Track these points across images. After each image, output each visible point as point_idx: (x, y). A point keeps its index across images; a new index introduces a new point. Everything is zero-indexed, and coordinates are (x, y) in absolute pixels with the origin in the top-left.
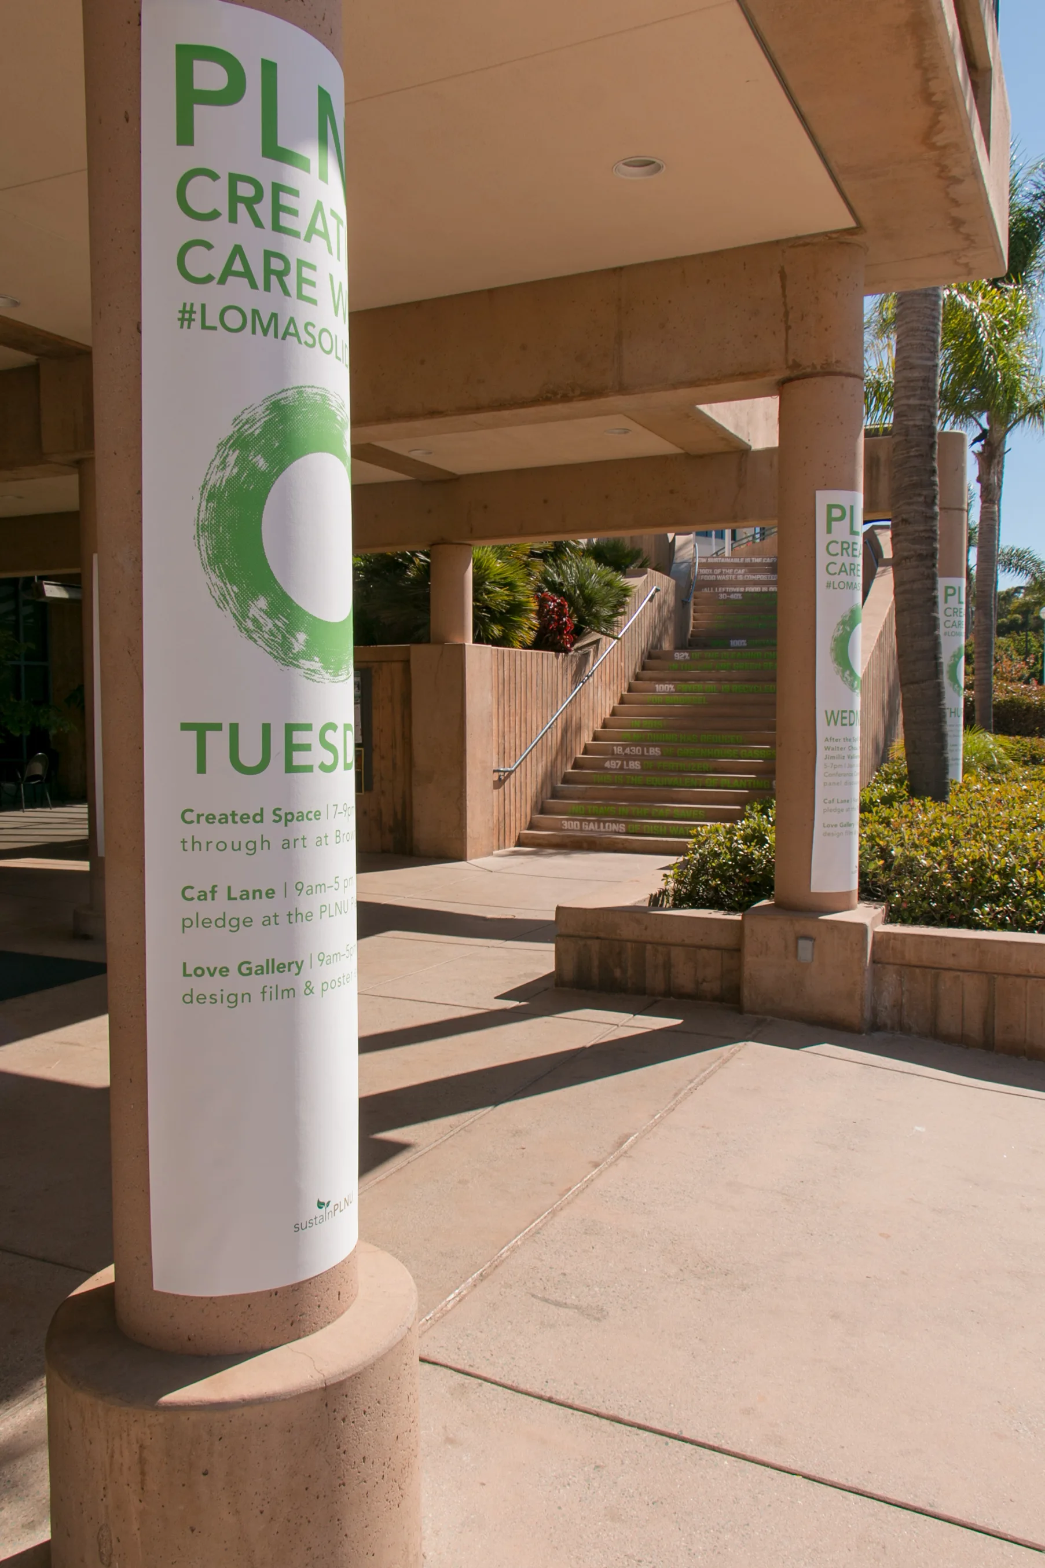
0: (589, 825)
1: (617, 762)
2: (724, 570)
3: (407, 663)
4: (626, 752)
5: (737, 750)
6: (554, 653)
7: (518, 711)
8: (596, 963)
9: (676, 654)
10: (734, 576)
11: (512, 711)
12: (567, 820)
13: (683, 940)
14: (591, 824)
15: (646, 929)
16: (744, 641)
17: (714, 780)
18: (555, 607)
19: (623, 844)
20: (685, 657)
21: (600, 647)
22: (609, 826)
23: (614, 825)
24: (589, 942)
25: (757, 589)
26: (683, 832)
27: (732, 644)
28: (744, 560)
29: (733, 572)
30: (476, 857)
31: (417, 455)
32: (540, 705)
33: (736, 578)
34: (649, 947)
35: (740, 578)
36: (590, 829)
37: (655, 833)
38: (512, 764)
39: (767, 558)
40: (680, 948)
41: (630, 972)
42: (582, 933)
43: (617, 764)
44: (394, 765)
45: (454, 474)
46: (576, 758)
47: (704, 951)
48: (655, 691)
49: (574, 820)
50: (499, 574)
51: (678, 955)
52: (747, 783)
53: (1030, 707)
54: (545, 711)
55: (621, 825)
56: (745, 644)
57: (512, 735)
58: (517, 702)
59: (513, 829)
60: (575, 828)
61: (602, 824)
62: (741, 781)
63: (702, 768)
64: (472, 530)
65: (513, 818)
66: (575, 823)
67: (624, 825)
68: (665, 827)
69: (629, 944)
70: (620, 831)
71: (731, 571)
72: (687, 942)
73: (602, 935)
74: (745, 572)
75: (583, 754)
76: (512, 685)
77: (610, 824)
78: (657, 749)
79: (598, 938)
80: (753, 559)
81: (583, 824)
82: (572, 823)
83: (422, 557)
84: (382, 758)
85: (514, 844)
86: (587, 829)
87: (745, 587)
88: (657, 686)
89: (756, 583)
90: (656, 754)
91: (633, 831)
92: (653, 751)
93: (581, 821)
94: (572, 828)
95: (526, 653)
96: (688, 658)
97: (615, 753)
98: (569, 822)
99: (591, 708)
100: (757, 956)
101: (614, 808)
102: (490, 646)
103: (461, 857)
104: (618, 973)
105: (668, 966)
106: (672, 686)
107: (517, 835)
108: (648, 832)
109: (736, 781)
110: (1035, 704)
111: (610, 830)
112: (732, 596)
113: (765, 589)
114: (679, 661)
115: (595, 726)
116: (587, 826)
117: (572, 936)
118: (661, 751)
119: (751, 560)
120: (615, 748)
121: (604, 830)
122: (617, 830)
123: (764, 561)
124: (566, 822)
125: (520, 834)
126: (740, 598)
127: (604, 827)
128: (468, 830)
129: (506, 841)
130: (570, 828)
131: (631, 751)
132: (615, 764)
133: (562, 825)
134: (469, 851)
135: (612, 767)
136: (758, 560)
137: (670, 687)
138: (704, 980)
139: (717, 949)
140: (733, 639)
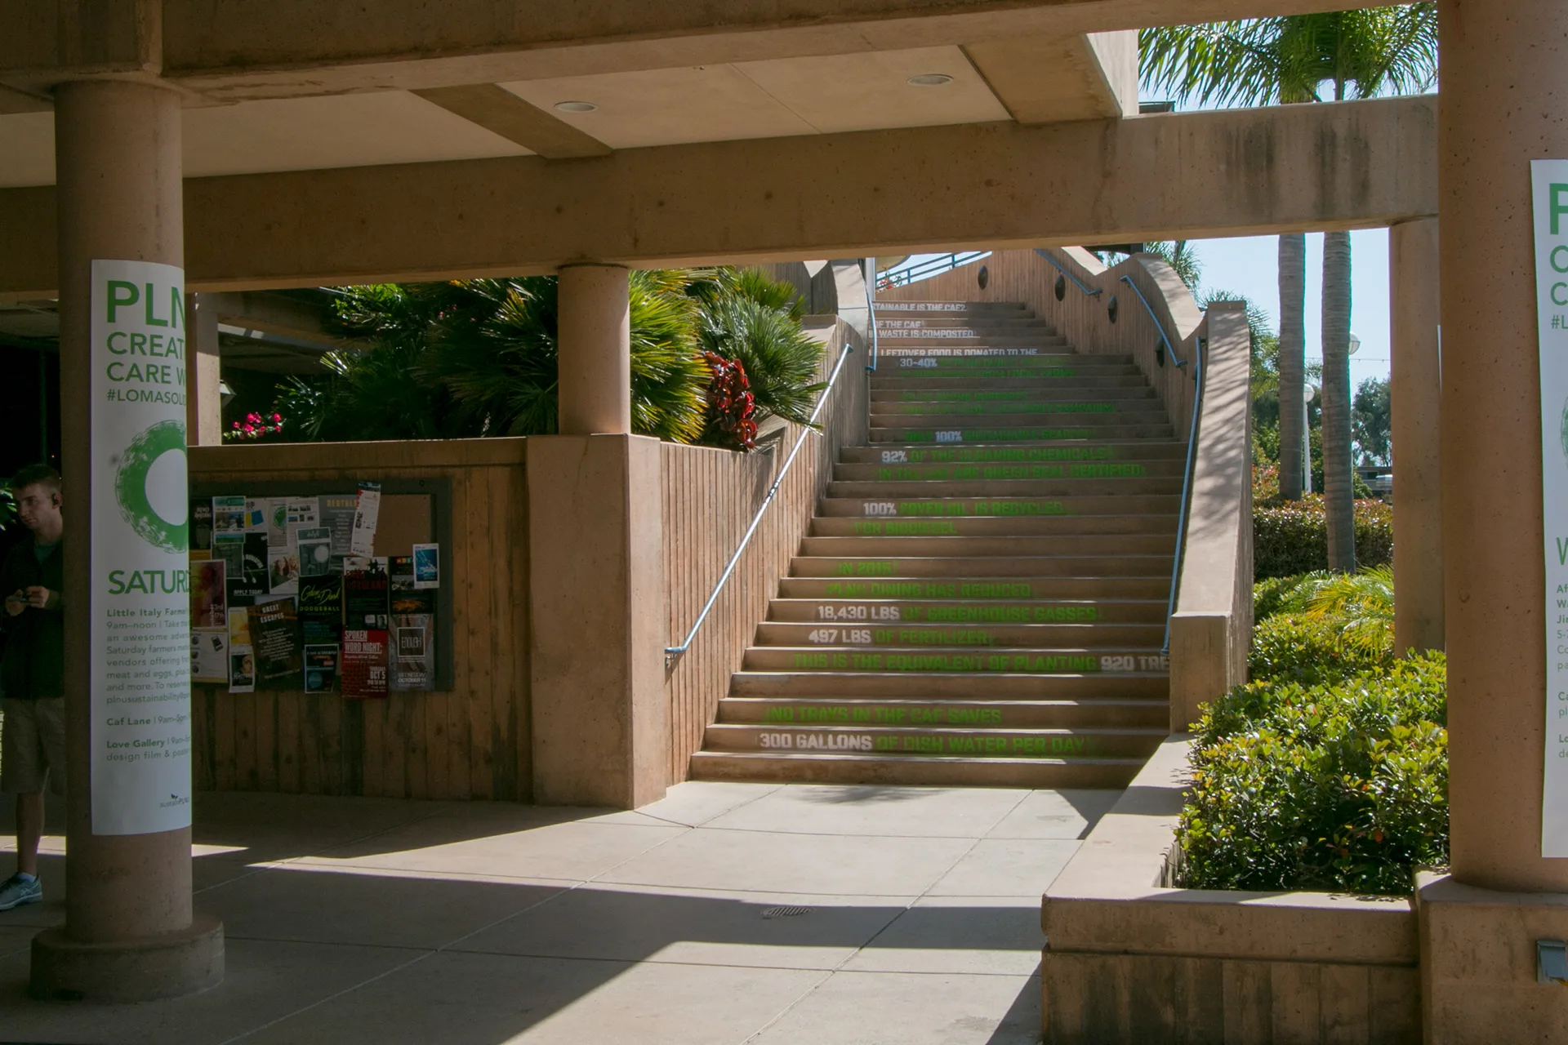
0: (807, 739)
1: (831, 631)
2: (888, 322)
3: (519, 468)
4: (840, 614)
5: (1027, 609)
6: (730, 451)
7: (687, 551)
8: (1125, 997)
9: (884, 453)
10: (905, 332)
11: (680, 549)
12: (770, 731)
13: (1294, 951)
14: (813, 737)
15: (1221, 932)
16: (958, 433)
17: (1003, 657)
18: (726, 373)
19: (875, 770)
20: (899, 458)
21: (785, 441)
22: (843, 739)
23: (852, 737)
24: (1111, 960)
25: (946, 352)
26: (972, 747)
27: (938, 437)
28: (916, 308)
29: (903, 325)
30: (645, 802)
31: (565, 113)
32: (714, 538)
33: (909, 335)
34: (1228, 965)
35: (915, 334)
36: (809, 747)
37: (923, 749)
38: (681, 639)
39: (950, 304)
40: (1289, 964)
41: (1193, 1010)
42: (1099, 946)
43: (830, 635)
44: (494, 645)
45: (605, 147)
46: (758, 625)
47: (1333, 967)
48: (862, 514)
49: (781, 732)
50: (650, 319)
51: (1284, 978)
52: (1059, 661)
53: (1367, 532)
54: (720, 548)
55: (864, 738)
56: (959, 438)
57: (681, 588)
58: (686, 533)
59: (683, 751)
60: (784, 746)
61: (830, 737)
62: (1049, 658)
63: (976, 640)
64: (636, 240)
65: (683, 731)
66: (784, 735)
67: (869, 738)
68: (941, 739)
69: (1189, 962)
70: (864, 748)
71: (899, 323)
72: (1302, 952)
73: (1137, 946)
74: (921, 326)
75: (767, 620)
76: (680, 505)
77: (845, 737)
78: (893, 608)
79: (1126, 952)
80: (929, 305)
81: (798, 737)
82: (778, 736)
83: (520, 289)
84: (472, 632)
85: (684, 777)
86: (804, 746)
87: (926, 350)
88: (866, 505)
89: (942, 343)
90: (892, 617)
91: (885, 748)
92: (887, 613)
93: (794, 733)
94: (778, 745)
95: (696, 450)
96: (903, 458)
97: (822, 616)
98: (773, 735)
99: (775, 543)
100: (1457, 977)
101: (846, 709)
102: (659, 439)
103: (623, 803)
104: (1168, 1015)
105: (1266, 997)
106: (891, 506)
107: (689, 760)
108: (912, 749)
109: (1040, 659)
110: (1373, 528)
111: (845, 747)
112: (921, 363)
113: (958, 352)
114: (891, 465)
115: (781, 572)
116: (804, 742)
117: (1077, 951)
118: (900, 612)
119: (926, 308)
120: (821, 608)
121: (835, 747)
122: (857, 748)
123: (946, 309)
124: (767, 735)
125: (691, 757)
126: (934, 364)
127: (835, 742)
128: (636, 755)
129: (675, 771)
130: (773, 745)
131: (848, 612)
132: (827, 636)
133: (761, 740)
134: (638, 791)
135: (822, 641)
136: (937, 307)
137: (890, 506)
138: (1337, 1022)
139: (1359, 963)
140: (940, 431)
